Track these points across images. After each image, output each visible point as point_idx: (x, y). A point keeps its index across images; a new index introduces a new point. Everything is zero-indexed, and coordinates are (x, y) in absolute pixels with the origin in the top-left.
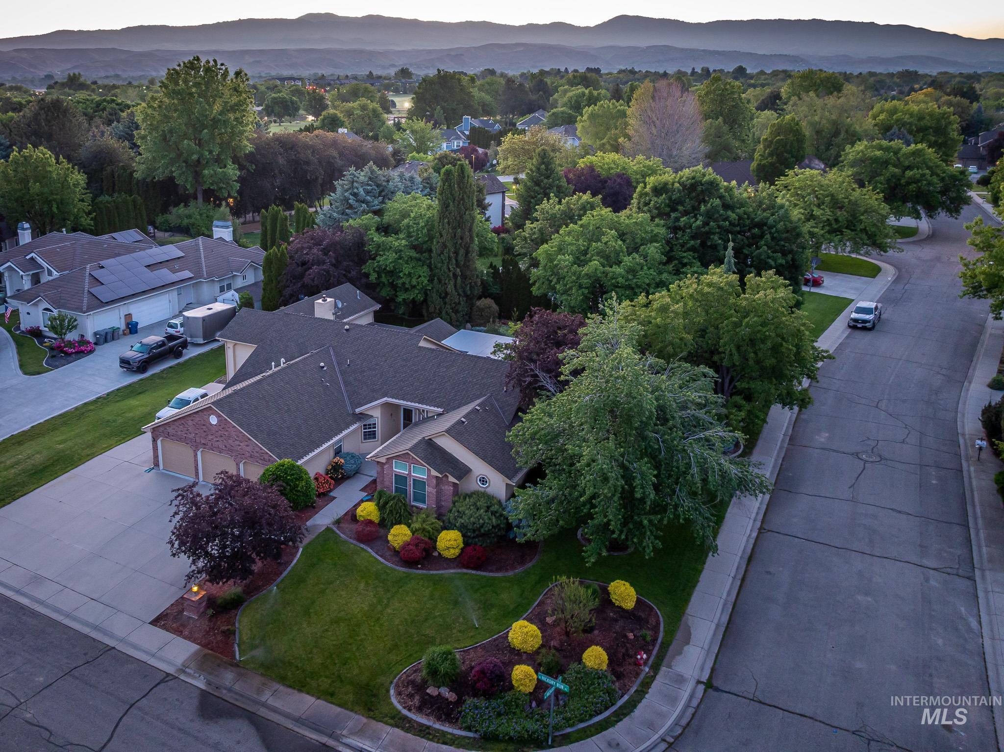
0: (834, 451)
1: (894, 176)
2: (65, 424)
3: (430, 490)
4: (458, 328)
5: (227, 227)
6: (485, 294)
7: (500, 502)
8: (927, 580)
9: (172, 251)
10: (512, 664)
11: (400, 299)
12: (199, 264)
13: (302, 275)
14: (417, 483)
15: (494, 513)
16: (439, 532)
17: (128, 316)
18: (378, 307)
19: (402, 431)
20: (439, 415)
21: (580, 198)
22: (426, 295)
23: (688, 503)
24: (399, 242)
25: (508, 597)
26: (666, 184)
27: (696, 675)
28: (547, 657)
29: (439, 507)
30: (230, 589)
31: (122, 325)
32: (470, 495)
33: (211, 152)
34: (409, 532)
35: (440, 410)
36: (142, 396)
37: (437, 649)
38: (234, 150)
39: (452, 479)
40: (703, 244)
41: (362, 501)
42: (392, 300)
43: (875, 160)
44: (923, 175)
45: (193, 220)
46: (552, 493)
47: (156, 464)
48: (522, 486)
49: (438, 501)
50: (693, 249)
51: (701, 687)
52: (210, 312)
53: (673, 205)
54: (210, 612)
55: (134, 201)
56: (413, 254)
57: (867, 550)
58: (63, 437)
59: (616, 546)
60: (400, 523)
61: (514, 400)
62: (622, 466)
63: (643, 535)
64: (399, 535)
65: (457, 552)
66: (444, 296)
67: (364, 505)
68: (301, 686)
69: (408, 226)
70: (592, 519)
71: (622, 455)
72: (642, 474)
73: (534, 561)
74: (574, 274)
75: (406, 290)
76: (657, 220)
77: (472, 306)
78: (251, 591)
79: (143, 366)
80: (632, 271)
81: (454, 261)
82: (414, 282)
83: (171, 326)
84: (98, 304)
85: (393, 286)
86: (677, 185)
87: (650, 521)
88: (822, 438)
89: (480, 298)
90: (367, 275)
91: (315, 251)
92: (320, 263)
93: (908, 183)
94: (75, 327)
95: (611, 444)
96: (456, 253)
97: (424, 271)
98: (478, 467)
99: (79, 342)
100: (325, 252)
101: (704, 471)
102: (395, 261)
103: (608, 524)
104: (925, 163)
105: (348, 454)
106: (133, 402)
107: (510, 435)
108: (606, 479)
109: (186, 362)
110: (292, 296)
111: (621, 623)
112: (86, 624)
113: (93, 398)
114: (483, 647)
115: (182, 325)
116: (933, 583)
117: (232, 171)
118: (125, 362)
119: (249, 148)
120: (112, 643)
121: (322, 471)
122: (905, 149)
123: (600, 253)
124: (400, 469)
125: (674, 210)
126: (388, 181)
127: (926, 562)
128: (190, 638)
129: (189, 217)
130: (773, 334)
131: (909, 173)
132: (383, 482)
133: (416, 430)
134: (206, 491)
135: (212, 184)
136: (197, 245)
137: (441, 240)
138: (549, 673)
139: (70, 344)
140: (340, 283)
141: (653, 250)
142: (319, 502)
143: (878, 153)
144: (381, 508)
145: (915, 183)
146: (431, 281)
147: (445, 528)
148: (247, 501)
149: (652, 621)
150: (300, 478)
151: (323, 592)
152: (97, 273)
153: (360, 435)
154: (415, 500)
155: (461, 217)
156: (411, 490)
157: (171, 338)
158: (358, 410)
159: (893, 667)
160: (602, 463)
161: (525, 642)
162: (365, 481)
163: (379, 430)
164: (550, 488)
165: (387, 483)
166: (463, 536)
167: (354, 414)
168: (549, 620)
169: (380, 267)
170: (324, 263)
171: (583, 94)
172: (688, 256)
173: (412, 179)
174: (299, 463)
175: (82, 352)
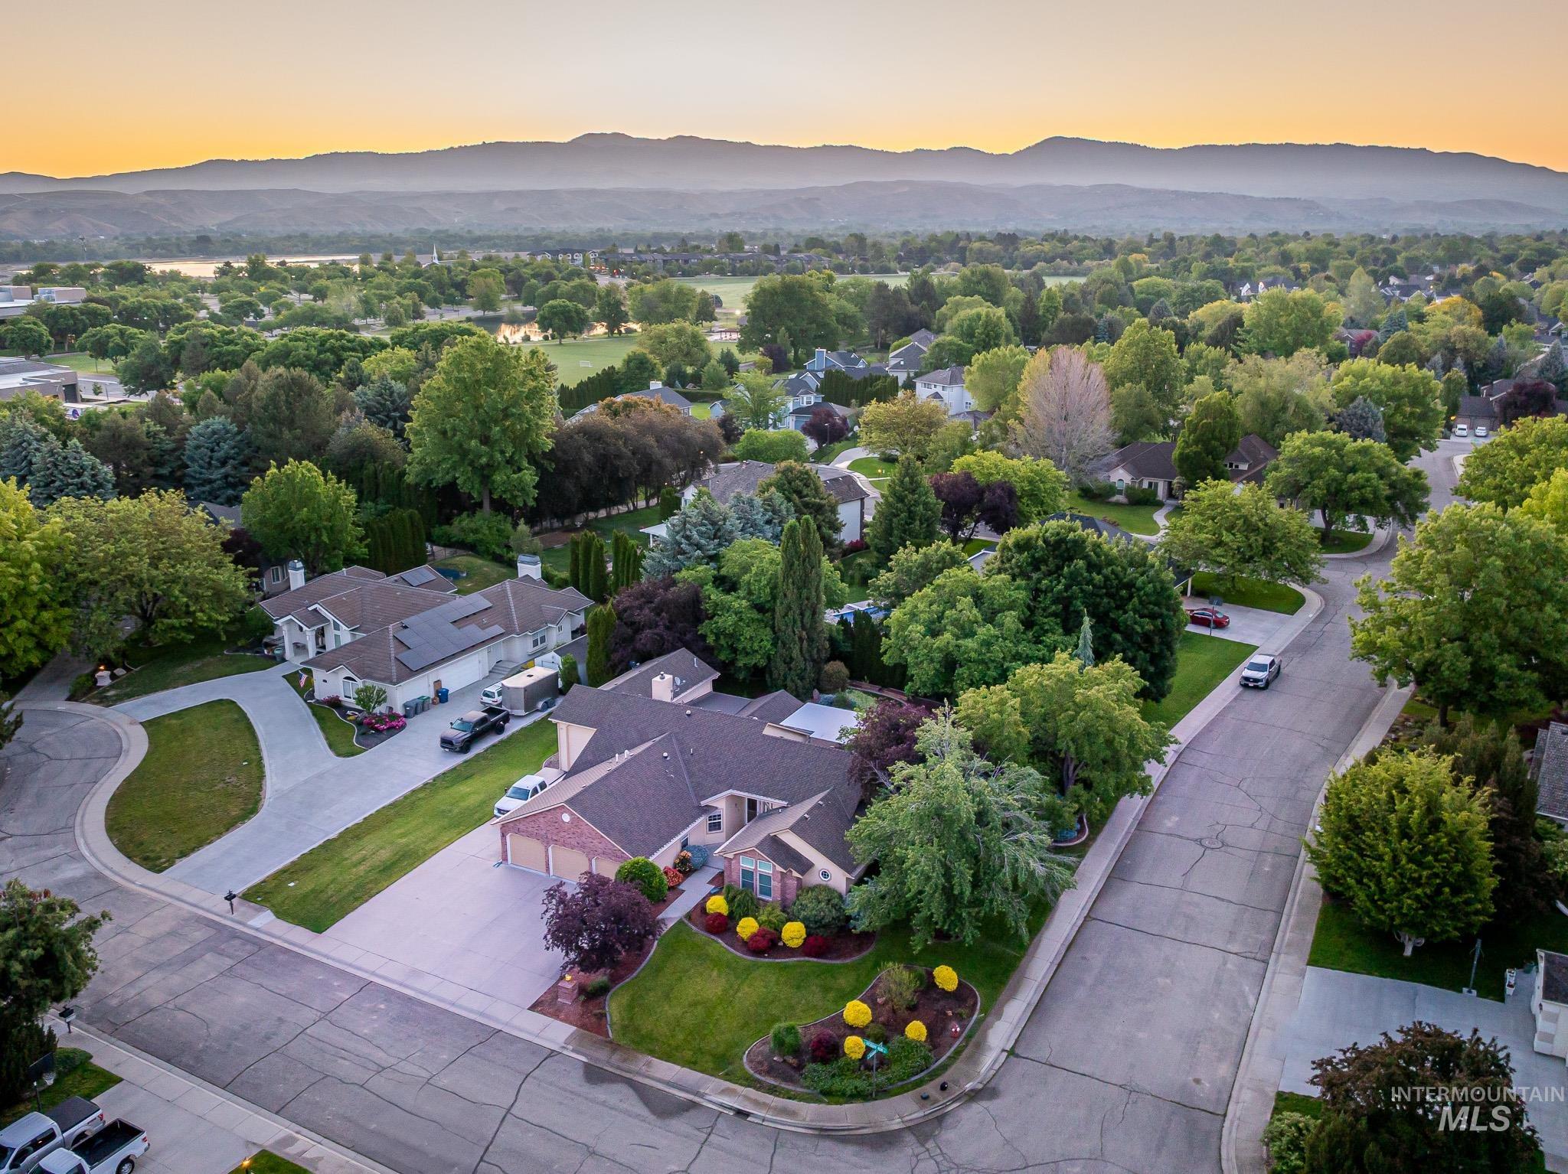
0: (1180, 837)
1: (1334, 480)
2: (398, 815)
3: (775, 884)
4: (804, 702)
5: (535, 563)
6: (833, 657)
7: (840, 896)
8: (1225, 964)
9: (477, 600)
10: (845, 1036)
11: (740, 664)
12: (509, 614)
13: (631, 639)
14: (764, 878)
15: (834, 906)
16: (784, 924)
17: (438, 682)
18: (717, 675)
19: (748, 825)
20: (783, 807)
21: (939, 547)
22: (769, 658)
23: (1000, 897)
24: (738, 602)
25: (844, 982)
26: (1029, 539)
27: (1002, 1046)
28: (876, 1030)
29: (784, 900)
30: (599, 978)
31: (430, 693)
32: (812, 889)
33: (502, 452)
34: (756, 925)
35: (785, 803)
36: (470, 781)
37: (784, 1025)
38: (528, 445)
39: (795, 874)
40: (1066, 608)
41: (710, 895)
42: (733, 662)
43: (1313, 459)
44: (1368, 480)
45: (480, 536)
46: (884, 889)
47: (505, 859)
48: (860, 882)
49: (783, 892)
50: (1055, 615)
51: (1005, 1054)
52: (531, 681)
53: (1036, 564)
54: (582, 998)
55: (411, 517)
56: (755, 615)
57: (1180, 937)
58: (402, 830)
59: (941, 935)
60: (746, 915)
61: (856, 794)
62: (944, 865)
63: (963, 925)
64: (747, 927)
65: (800, 942)
66: (789, 661)
67: (713, 898)
68: (668, 1057)
69: (749, 583)
70: (919, 912)
71: (945, 856)
72: (962, 873)
73: (870, 950)
74: (926, 646)
75: (747, 654)
76: (1019, 581)
77: (819, 671)
78: (615, 979)
79: (466, 746)
80: (987, 644)
81: (799, 623)
82: (756, 646)
83: (486, 695)
84: (409, 672)
85: (734, 650)
86: (1040, 542)
87: (969, 913)
88: (1170, 823)
89: (828, 660)
90: (704, 637)
91: (646, 611)
92: (652, 625)
93: (1351, 489)
94: (385, 700)
95: (935, 849)
96: (802, 614)
97: (766, 634)
98: (820, 861)
99: (389, 716)
100: (658, 611)
101: (1015, 869)
102: (735, 624)
103: (932, 915)
104: (1372, 464)
105: (694, 847)
106: (464, 788)
107: (848, 835)
108: (928, 878)
109: (510, 738)
110: (621, 662)
111: (942, 1003)
112: (471, 1011)
113: (419, 784)
114: (822, 1024)
115: (500, 694)
116: (1229, 966)
117: (529, 476)
118: (446, 743)
119: (549, 444)
120: (499, 1027)
121: (670, 865)
122: (1352, 446)
123: (955, 623)
124: (747, 864)
125: (1037, 569)
126: (725, 519)
127: (1230, 947)
128: (566, 1020)
129: (476, 531)
130: (1106, 729)
131: (1351, 477)
132: (730, 876)
133: (761, 825)
134: (572, 889)
135: (505, 492)
136: (504, 591)
137: (786, 602)
138: (877, 1041)
139: (381, 718)
140: (675, 649)
141: (1010, 619)
142: (670, 894)
143: (1318, 450)
144: (730, 901)
145: (1359, 489)
146: (774, 644)
147: (789, 920)
148: (614, 901)
149: (970, 1002)
150: (654, 875)
151: (680, 979)
152: (403, 635)
153: (706, 827)
154: (761, 893)
155: (807, 576)
156: (757, 883)
157: (491, 711)
158: (703, 803)
159: (1170, 1037)
160: (924, 865)
161: (857, 1018)
162: (710, 873)
163: (724, 821)
164: (882, 885)
165: (735, 877)
166: (807, 927)
167: (699, 807)
168: (879, 1001)
169: (718, 628)
170: (657, 626)
171: (979, 316)
172: (1049, 622)
173: (751, 502)
174: (651, 859)
175: (393, 727)
